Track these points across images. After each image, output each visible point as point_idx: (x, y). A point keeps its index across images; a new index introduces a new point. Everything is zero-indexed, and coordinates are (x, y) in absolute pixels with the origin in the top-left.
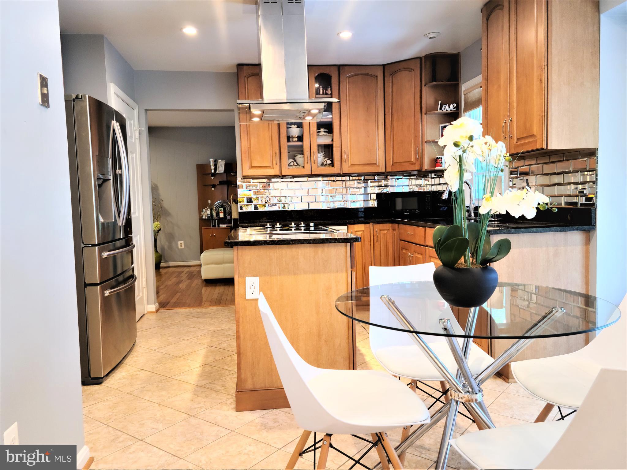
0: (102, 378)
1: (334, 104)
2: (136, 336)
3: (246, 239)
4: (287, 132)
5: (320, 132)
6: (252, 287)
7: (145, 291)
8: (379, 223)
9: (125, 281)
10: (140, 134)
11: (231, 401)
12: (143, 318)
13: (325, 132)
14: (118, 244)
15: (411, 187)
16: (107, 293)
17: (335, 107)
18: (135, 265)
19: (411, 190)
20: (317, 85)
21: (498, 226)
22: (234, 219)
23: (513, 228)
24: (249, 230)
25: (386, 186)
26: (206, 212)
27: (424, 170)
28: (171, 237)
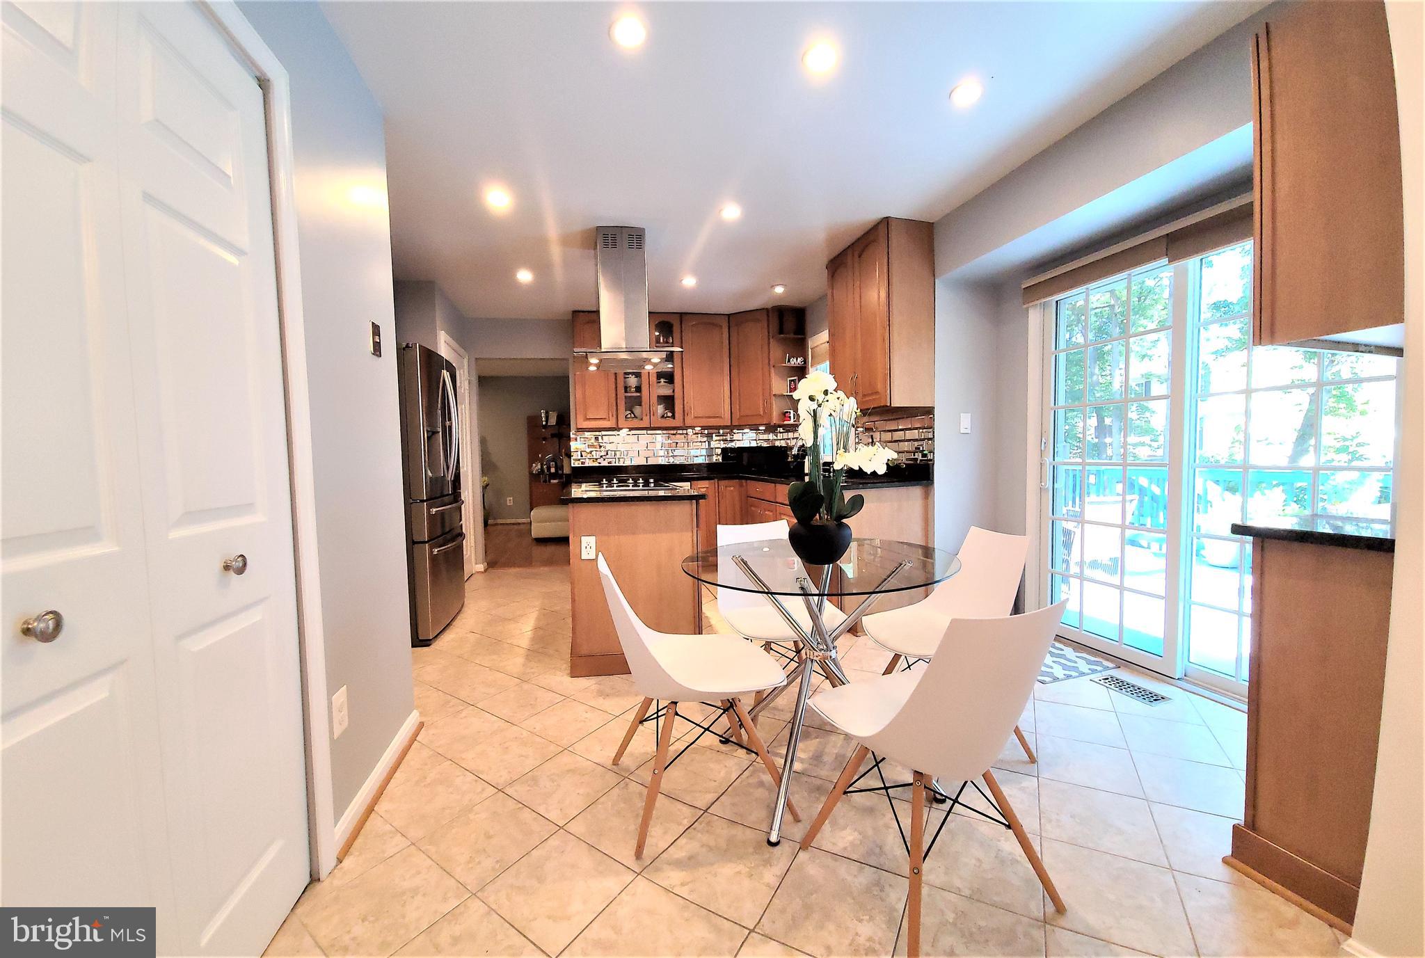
0: (430, 640)
1: (675, 354)
2: (464, 596)
3: (579, 496)
4: (625, 382)
5: (660, 382)
6: (588, 547)
7: (473, 549)
8: (725, 479)
9: (453, 539)
10: (469, 383)
11: (566, 667)
12: (471, 578)
13: (665, 382)
14: (446, 499)
15: (758, 442)
16: (436, 551)
17: (677, 358)
18: (463, 522)
19: (759, 445)
20: (657, 334)
21: (846, 482)
22: (566, 475)
23: (861, 484)
24: (584, 486)
25: (732, 441)
26: (537, 467)
27: (772, 424)
28: (499, 494)
